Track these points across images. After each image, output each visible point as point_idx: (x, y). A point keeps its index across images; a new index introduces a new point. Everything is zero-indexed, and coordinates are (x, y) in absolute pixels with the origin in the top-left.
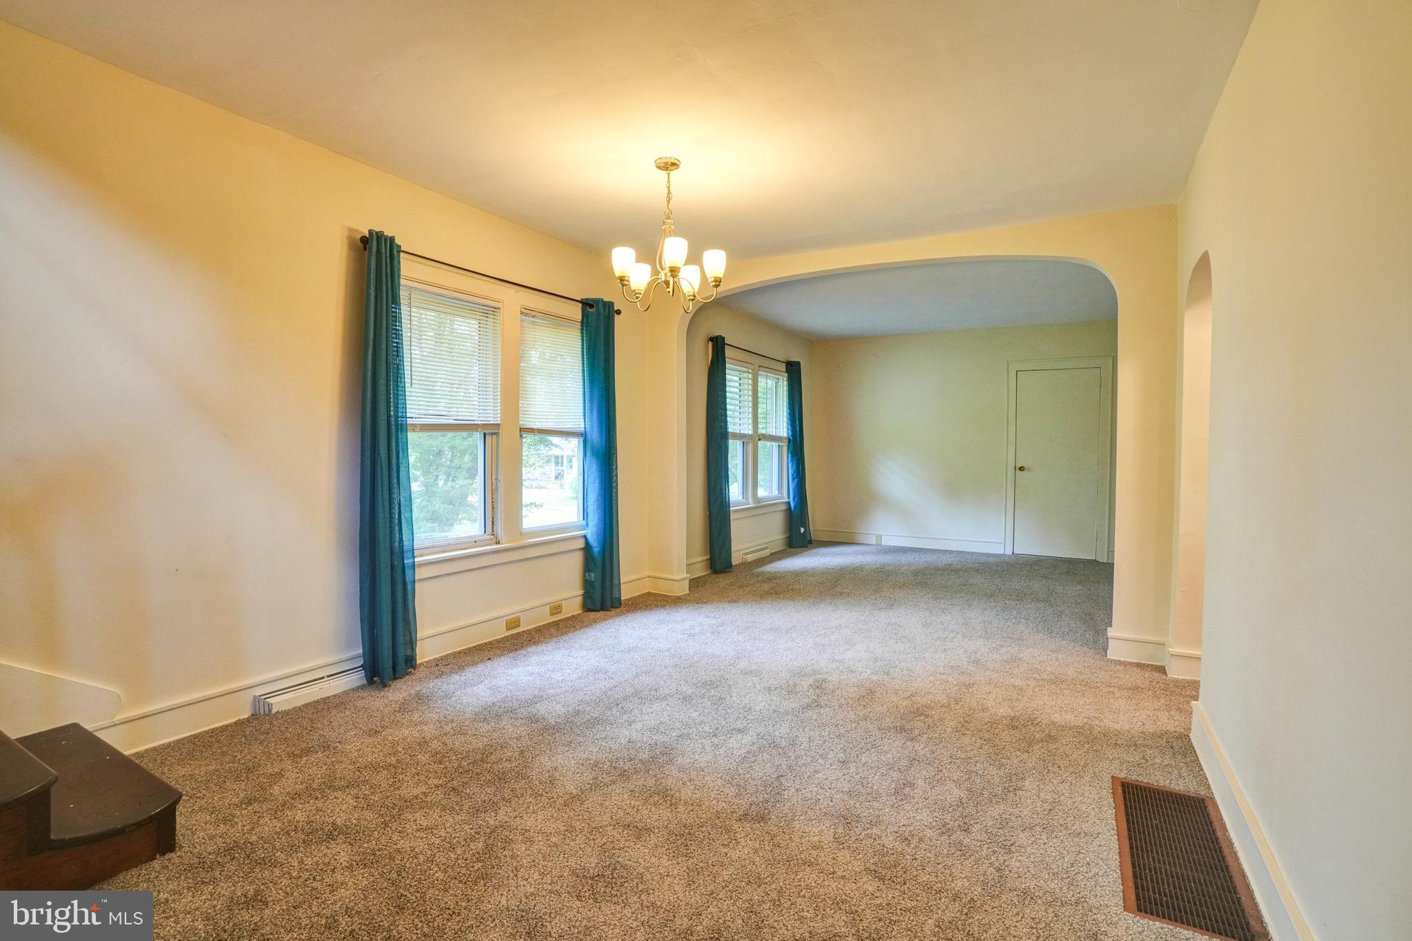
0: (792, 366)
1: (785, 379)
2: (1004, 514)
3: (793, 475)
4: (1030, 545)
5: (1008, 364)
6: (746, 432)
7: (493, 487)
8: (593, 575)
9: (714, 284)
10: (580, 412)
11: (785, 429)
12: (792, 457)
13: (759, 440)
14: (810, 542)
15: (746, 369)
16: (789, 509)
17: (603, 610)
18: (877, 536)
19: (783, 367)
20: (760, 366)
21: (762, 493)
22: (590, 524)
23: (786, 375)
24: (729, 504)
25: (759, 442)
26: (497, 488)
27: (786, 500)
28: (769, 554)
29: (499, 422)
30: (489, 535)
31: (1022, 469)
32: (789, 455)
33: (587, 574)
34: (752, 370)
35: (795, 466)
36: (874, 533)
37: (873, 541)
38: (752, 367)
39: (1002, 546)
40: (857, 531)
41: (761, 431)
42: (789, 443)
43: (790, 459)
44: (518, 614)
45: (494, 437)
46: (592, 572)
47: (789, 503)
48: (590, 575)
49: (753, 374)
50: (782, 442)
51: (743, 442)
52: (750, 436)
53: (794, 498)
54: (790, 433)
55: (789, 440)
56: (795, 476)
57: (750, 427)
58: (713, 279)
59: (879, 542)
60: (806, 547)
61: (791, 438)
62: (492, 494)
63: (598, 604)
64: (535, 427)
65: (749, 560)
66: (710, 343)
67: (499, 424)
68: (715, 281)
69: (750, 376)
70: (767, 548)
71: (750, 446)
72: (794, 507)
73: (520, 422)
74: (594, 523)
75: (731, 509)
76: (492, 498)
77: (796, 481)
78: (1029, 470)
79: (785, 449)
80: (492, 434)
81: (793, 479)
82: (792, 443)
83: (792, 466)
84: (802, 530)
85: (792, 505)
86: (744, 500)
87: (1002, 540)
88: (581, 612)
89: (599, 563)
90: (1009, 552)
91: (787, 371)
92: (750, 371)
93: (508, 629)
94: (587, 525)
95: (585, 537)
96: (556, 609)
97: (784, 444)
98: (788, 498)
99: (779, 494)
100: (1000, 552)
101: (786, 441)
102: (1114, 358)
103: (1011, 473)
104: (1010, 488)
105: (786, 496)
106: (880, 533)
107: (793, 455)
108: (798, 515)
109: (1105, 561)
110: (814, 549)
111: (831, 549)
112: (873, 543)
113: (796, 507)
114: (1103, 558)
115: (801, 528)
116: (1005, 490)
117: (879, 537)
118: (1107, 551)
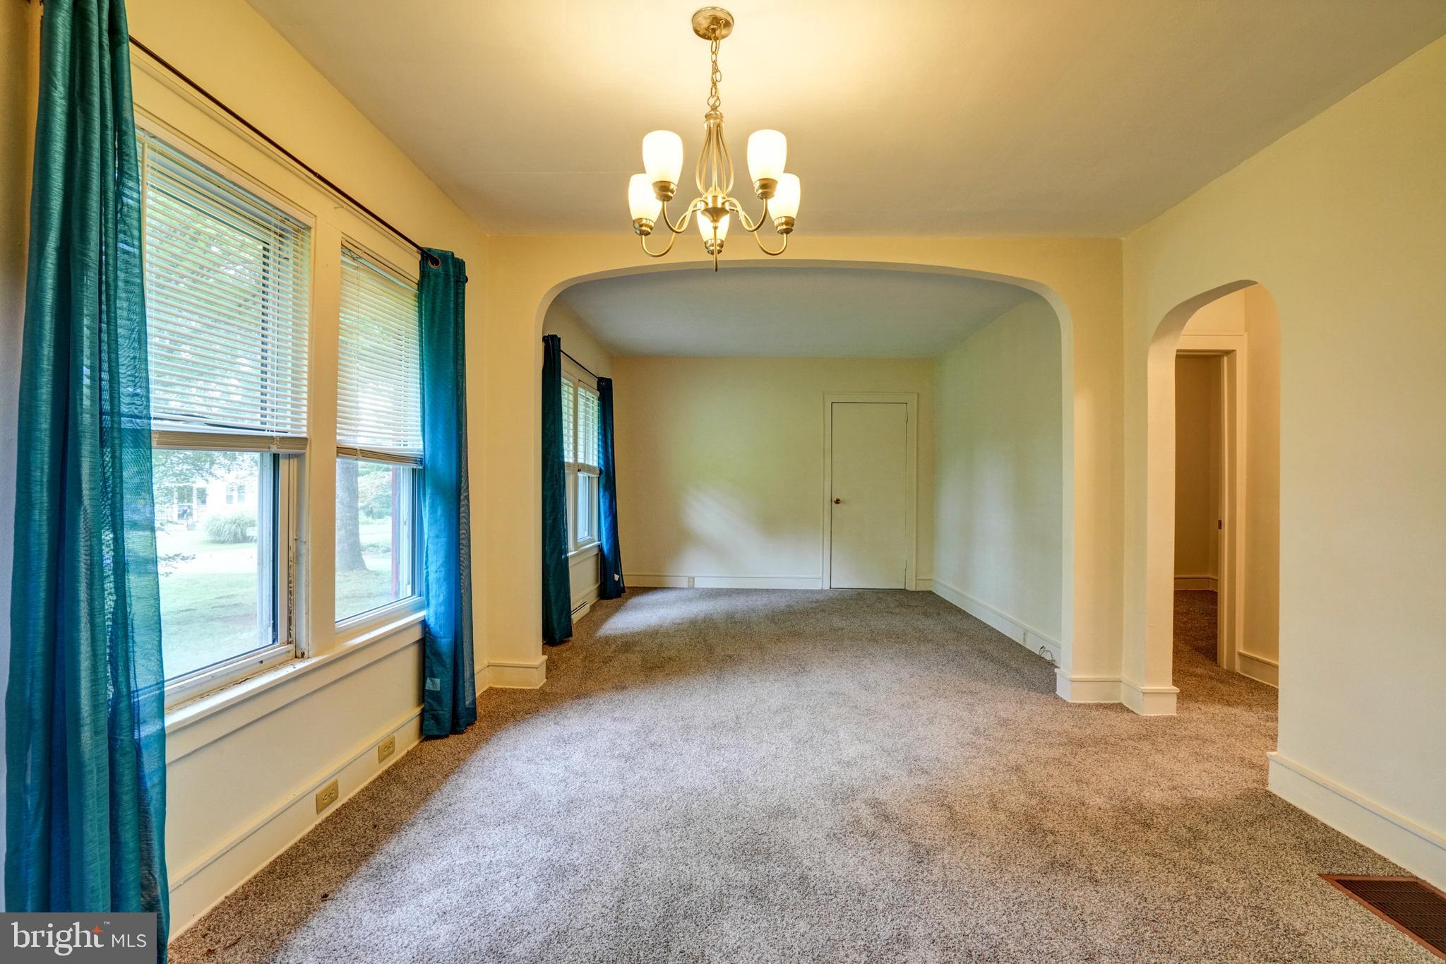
0: (603, 383)
1: (597, 398)
2: (821, 547)
3: (605, 513)
4: (846, 579)
5: (823, 396)
6: (572, 462)
7: (291, 555)
8: (438, 681)
9: (784, 227)
10: (417, 426)
11: (596, 458)
12: (604, 491)
13: (579, 471)
14: (625, 591)
15: (569, 382)
16: (603, 554)
17: (455, 734)
18: (689, 578)
20: (579, 380)
22: (433, 602)
23: (598, 393)
25: (579, 474)
26: (298, 555)
27: (598, 543)
28: (589, 610)
29: (304, 435)
30: (283, 644)
31: (838, 502)
32: (601, 489)
33: (428, 681)
34: (573, 384)
35: (607, 501)
36: (686, 575)
37: (684, 583)
38: (574, 380)
39: (820, 581)
40: (667, 574)
41: (581, 461)
42: (600, 474)
43: (601, 494)
44: (333, 780)
45: (294, 462)
46: (435, 677)
47: (601, 545)
48: (433, 683)
49: (574, 389)
50: (593, 473)
51: (572, 473)
52: (574, 467)
53: (607, 541)
54: (602, 462)
55: (601, 470)
56: (608, 513)
57: (571, 454)
58: (784, 220)
59: (691, 584)
60: (622, 597)
61: (603, 468)
62: (289, 567)
63: (448, 725)
64: (357, 446)
65: (575, 622)
67: (305, 439)
68: (786, 223)
69: (571, 390)
70: (585, 603)
71: (571, 478)
72: (608, 550)
73: (338, 438)
74: (441, 598)
76: (289, 575)
77: (609, 520)
78: (844, 502)
79: (596, 481)
80: (289, 456)
81: (606, 518)
82: (602, 474)
83: (604, 502)
84: (617, 577)
85: (606, 548)
87: (821, 575)
88: (417, 743)
89: (448, 661)
90: (827, 587)
91: (600, 391)
93: (319, 811)
94: (428, 604)
95: (424, 624)
96: (387, 748)
97: (595, 476)
98: (599, 540)
99: (589, 537)
100: (819, 587)
101: (598, 472)
102: (918, 394)
103: (827, 506)
104: (827, 520)
105: (596, 538)
106: (693, 575)
107: (606, 489)
108: (610, 560)
109: (913, 589)
110: (630, 598)
111: (650, 597)
112: (687, 586)
113: (610, 550)
114: (911, 587)
115: (615, 575)
116: (822, 523)
117: (692, 579)
118: (914, 579)
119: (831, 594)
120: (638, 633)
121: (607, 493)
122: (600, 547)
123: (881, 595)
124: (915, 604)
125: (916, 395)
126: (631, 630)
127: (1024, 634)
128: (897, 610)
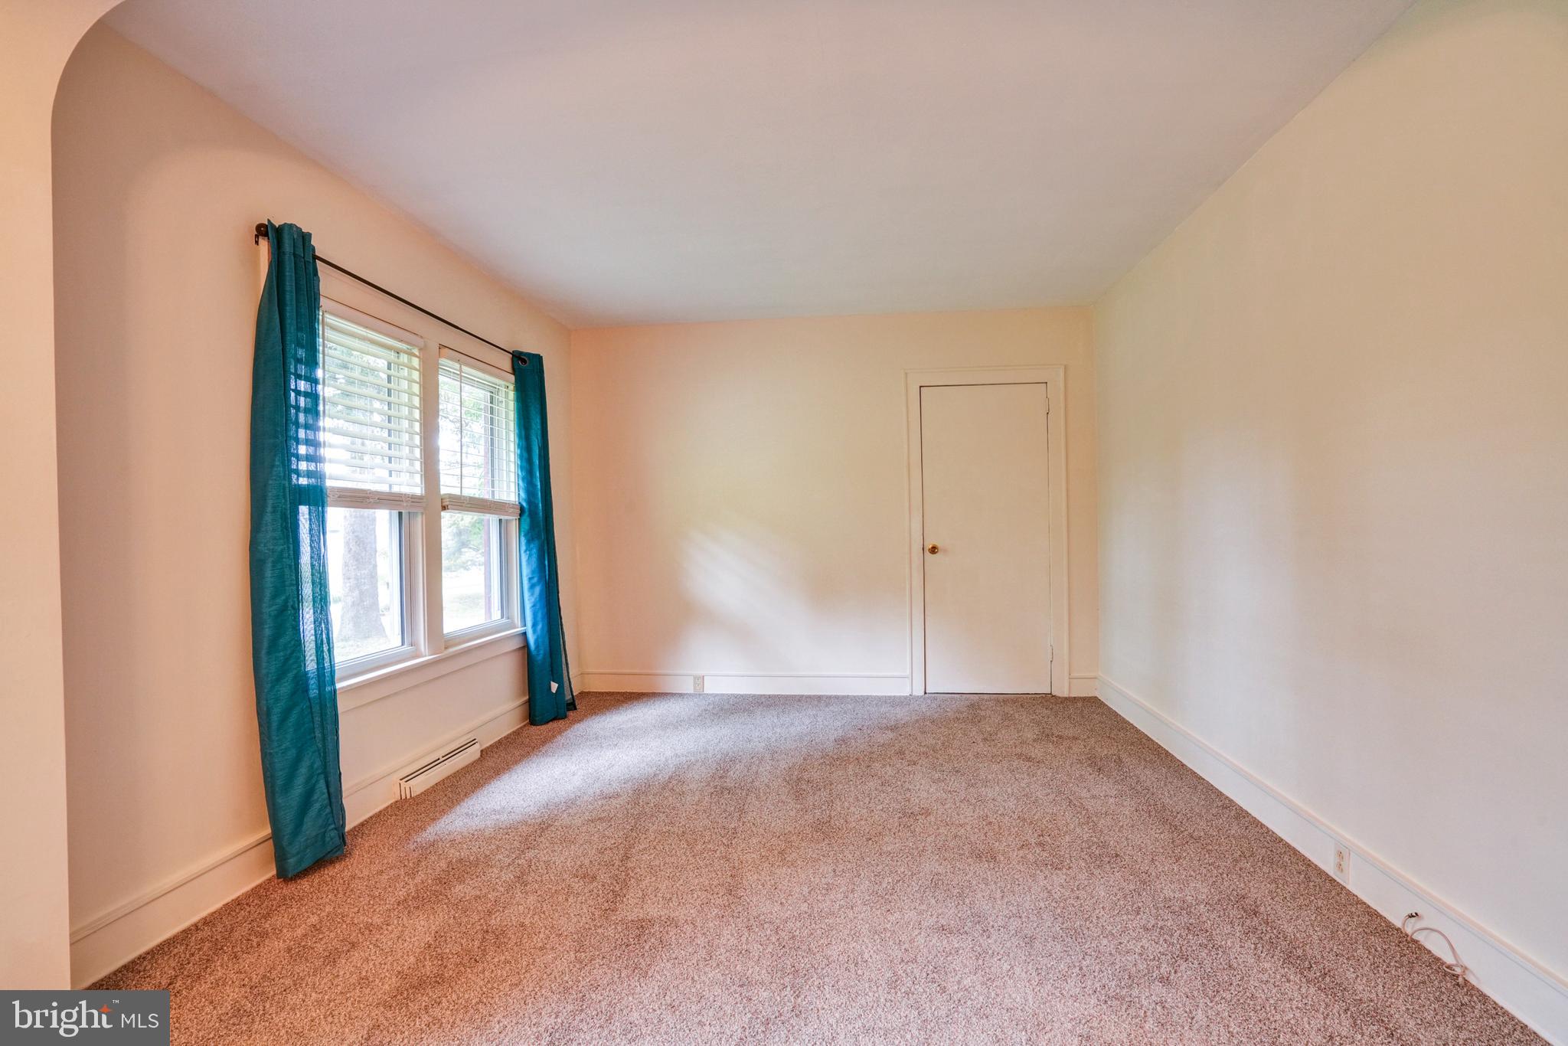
0: (524, 361)
1: (512, 387)
2: (908, 624)
3: (530, 579)
4: (951, 676)
5: (906, 374)
6: (405, 490)
11: (513, 487)
12: (529, 542)
13: (444, 508)
14: (572, 706)
15: (404, 346)
16: (526, 646)
18: (696, 678)
19: (506, 362)
20: (442, 346)
21: (454, 622)
23: (512, 378)
24: (332, 672)
25: (443, 514)
27: (520, 629)
28: (478, 755)
31: (934, 550)
32: (523, 539)
34: (420, 350)
35: (534, 559)
36: (689, 673)
37: (688, 687)
38: (421, 342)
39: (908, 682)
40: (659, 672)
41: (448, 486)
42: (520, 515)
43: (523, 548)
47: (525, 634)
49: (424, 361)
50: (506, 513)
51: (400, 514)
52: (414, 499)
53: (534, 625)
54: (523, 495)
55: (522, 509)
57: (418, 478)
59: (699, 688)
60: (564, 717)
65: (416, 791)
66: (264, 246)
69: (416, 362)
70: (473, 742)
71: (419, 524)
72: (536, 641)
75: (338, 686)
77: (537, 590)
78: (945, 551)
79: (514, 527)
81: (532, 587)
82: (527, 514)
84: (554, 686)
85: (533, 640)
86: (406, 648)
87: (908, 672)
90: (919, 692)
91: (515, 371)
92: (416, 351)
97: (512, 518)
98: (523, 625)
99: (504, 620)
100: (906, 692)
101: (518, 512)
102: (1066, 368)
103: (917, 559)
104: (917, 581)
105: (517, 620)
106: (700, 673)
108: (543, 658)
109: (1066, 695)
112: (689, 693)
113: (543, 640)
114: (1062, 690)
115: (552, 683)
116: (908, 587)
117: (700, 680)
118: (1067, 678)
119: (924, 708)
122: (524, 640)
123: (1009, 709)
124: (1071, 733)
125: (1063, 367)
128: (1037, 752)
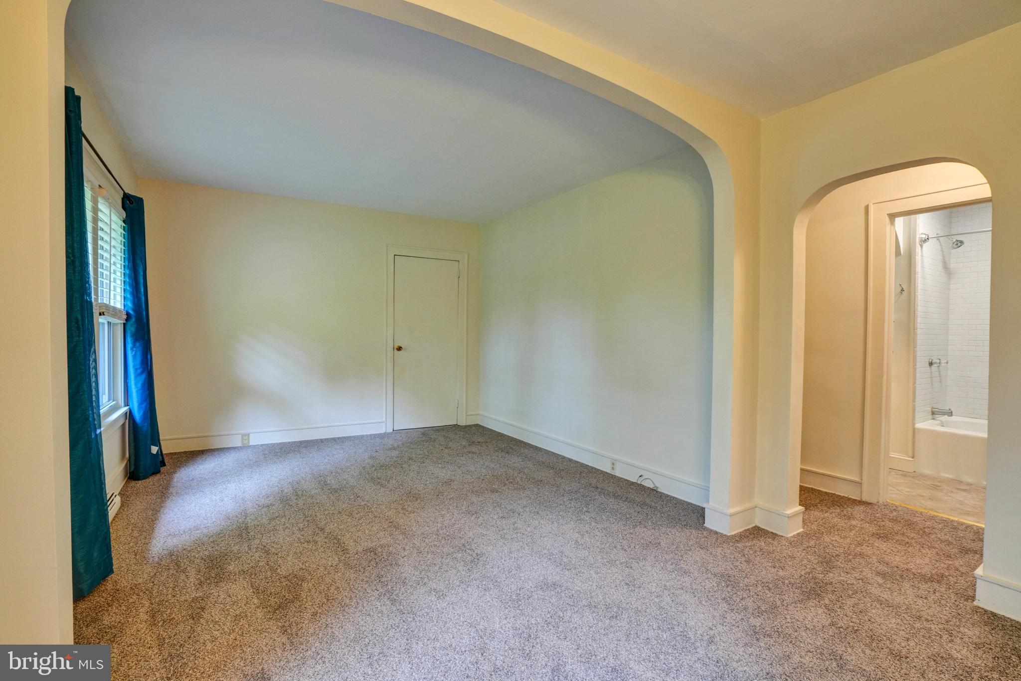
0: (130, 201)
2: (385, 393)
3: (137, 369)
5: (387, 247)
11: (119, 298)
12: (135, 341)
14: (165, 466)
18: (243, 435)
20: (100, 186)
27: (125, 408)
28: (120, 504)
31: (399, 349)
36: (239, 432)
37: (238, 442)
39: (384, 425)
40: (221, 433)
42: (127, 320)
43: (129, 346)
47: (131, 411)
54: (130, 304)
55: (128, 314)
59: (247, 442)
60: (158, 472)
61: (131, 312)
72: (140, 418)
78: (406, 349)
79: (120, 329)
82: (133, 320)
83: (134, 357)
84: (155, 450)
85: (138, 416)
87: (384, 420)
90: (390, 430)
91: (125, 208)
97: (119, 322)
98: (127, 404)
99: (112, 404)
100: (382, 431)
101: (125, 317)
103: (390, 354)
104: (390, 367)
105: (121, 401)
106: (246, 431)
107: (136, 338)
108: (144, 429)
109: (464, 424)
110: (175, 472)
111: (201, 467)
112: (239, 444)
113: (144, 416)
114: (463, 422)
115: (152, 446)
116: (385, 369)
117: (246, 436)
118: (465, 415)
119: (399, 437)
120: (220, 534)
121: (138, 344)
122: (130, 415)
123: (443, 433)
124: (481, 440)
125: (467, 253)
126: (205, 531)
127: (613, 464)
128: (475, 450)
